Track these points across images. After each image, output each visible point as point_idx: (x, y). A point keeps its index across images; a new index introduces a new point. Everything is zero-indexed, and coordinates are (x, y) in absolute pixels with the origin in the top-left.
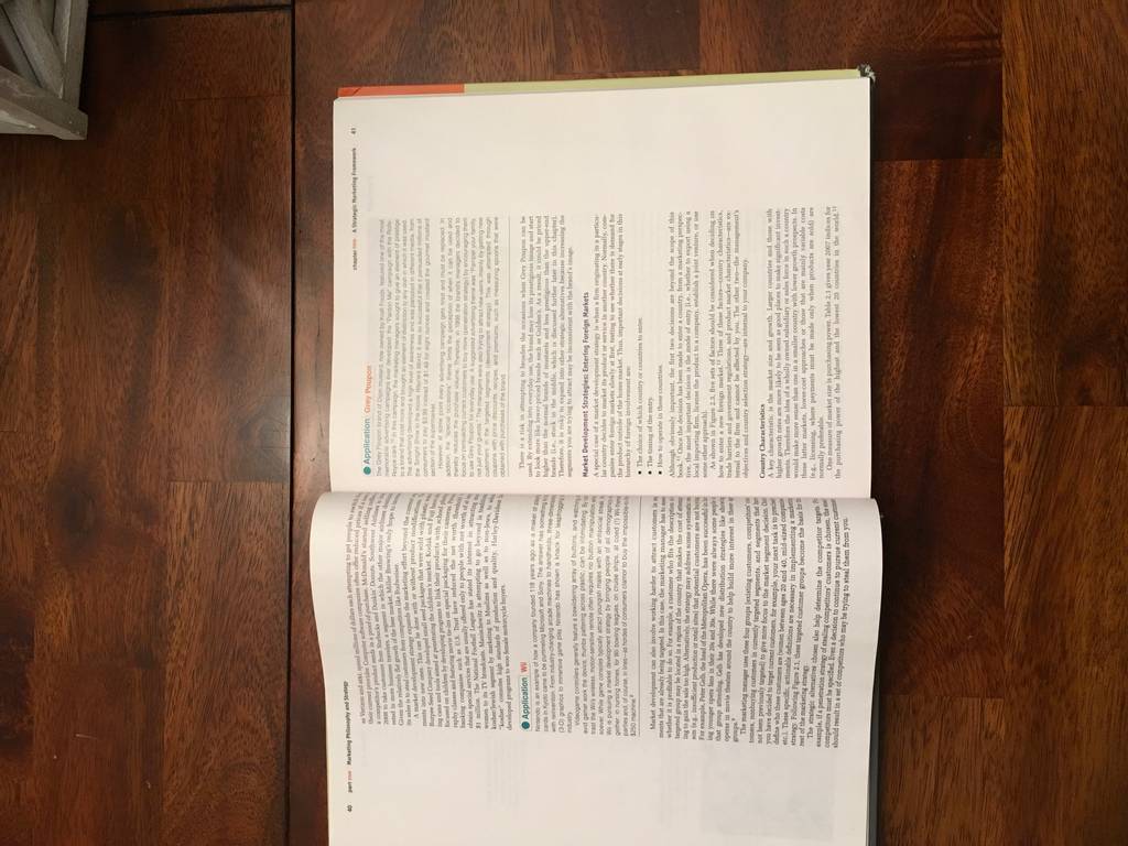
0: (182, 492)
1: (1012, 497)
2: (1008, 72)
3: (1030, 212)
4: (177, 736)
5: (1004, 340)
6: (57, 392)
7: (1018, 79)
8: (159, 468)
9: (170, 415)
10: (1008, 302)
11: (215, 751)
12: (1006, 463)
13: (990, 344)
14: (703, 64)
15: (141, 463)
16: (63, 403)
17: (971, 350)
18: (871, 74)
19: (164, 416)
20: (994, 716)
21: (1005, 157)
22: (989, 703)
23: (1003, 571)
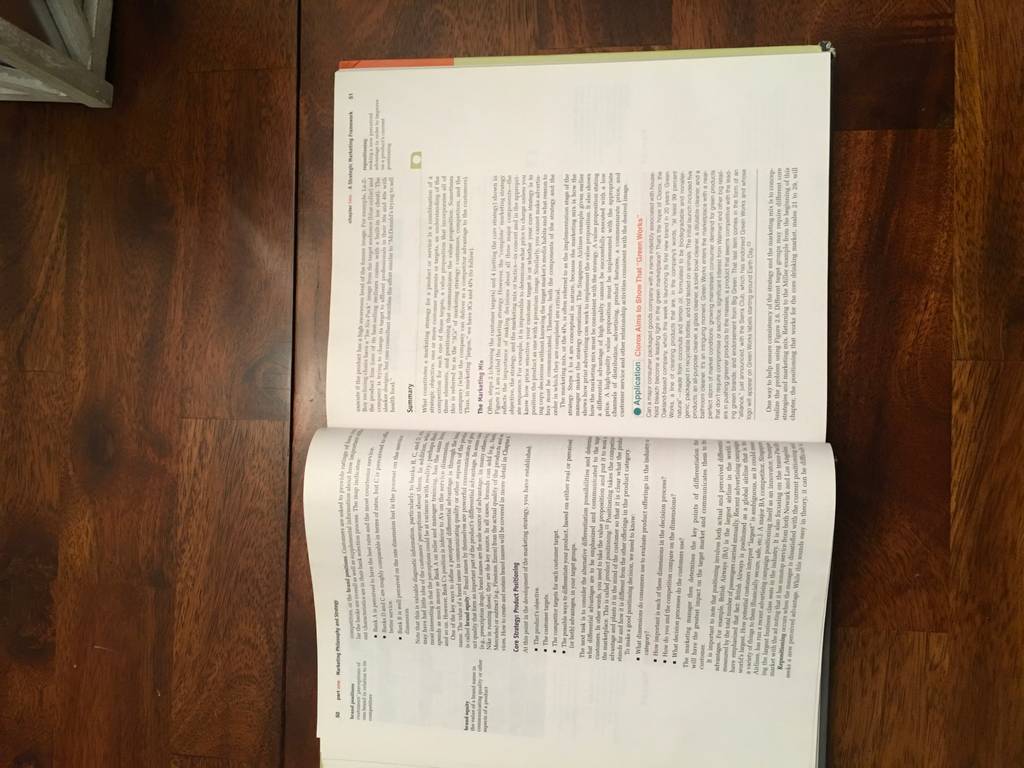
0: (193, 428)
1: (958, 446)
2: (960, 47)
3: (980, 179)
4: (184, 650)
5: (954, 300)
6: (82, 335)
7: (969, 55)
8: (173, 406)
9: (183, 358)
10: (958, 263)
11: (219, 664)
12: (954, 412)
13: (940, 303)
14: (675, 41)
15: (157, 401)
16: (88, 346)
17: (922, 308)
18: (832, 49)
19: (178, 359)
20: (939, 649)
21: (956, 128)
22: (934, 637)
23: (948, 514)
